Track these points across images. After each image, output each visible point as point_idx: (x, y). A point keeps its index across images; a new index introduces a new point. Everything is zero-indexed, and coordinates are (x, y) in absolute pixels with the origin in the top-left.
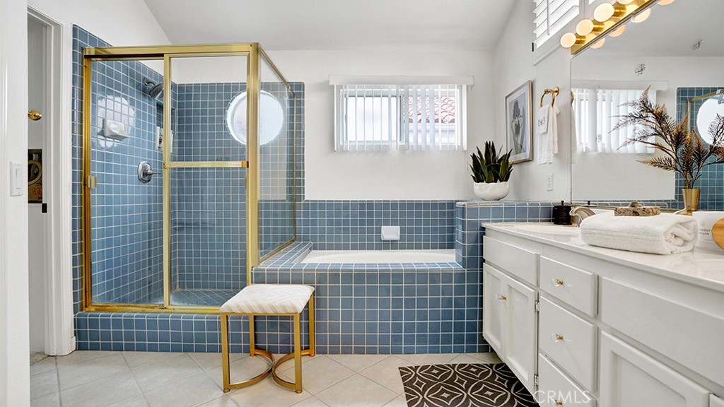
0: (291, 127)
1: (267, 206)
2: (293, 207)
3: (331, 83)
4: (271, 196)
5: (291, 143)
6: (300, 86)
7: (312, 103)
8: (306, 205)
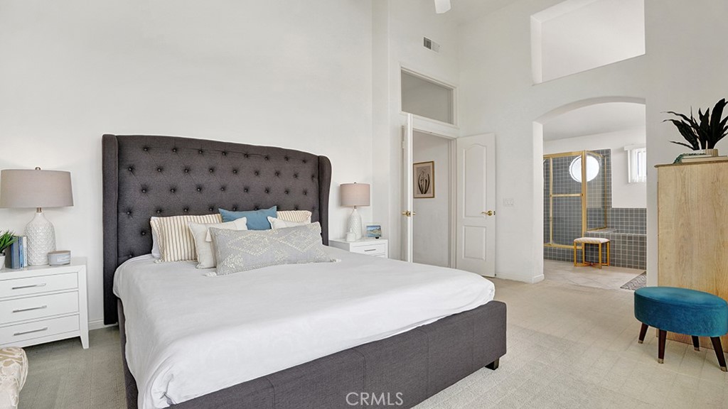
0: (604, 172)
1: (591, 211)
2: (605, 211)
3: (625, 149)
4: (593, 206)
5: (604, 180)
6: (608, 152)
7: (615, 159)
8: (613, 210)
